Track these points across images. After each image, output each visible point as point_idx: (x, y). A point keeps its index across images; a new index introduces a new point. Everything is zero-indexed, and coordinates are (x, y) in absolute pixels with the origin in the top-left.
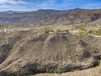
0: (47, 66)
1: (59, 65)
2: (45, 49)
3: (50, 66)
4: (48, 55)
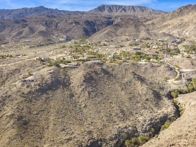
0: (120, 136)
1: (137, 127)
2: (88, 104)
3: (123, 134)
4: (102, 114)
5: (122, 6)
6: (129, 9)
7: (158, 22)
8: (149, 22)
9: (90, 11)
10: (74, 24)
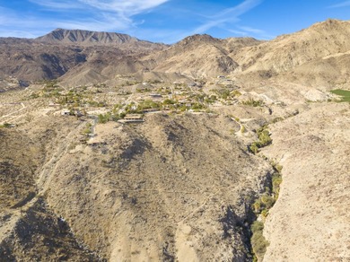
0: (243, 200)
1: (252, 187)
2: (189, 168)
3: (245, 197)
4: (211, 178)
5: (91, 32)
6: (102, 37)
7: (159, 59)
8: (147, 58)
9: (40, 38)
10: (24, 60)
